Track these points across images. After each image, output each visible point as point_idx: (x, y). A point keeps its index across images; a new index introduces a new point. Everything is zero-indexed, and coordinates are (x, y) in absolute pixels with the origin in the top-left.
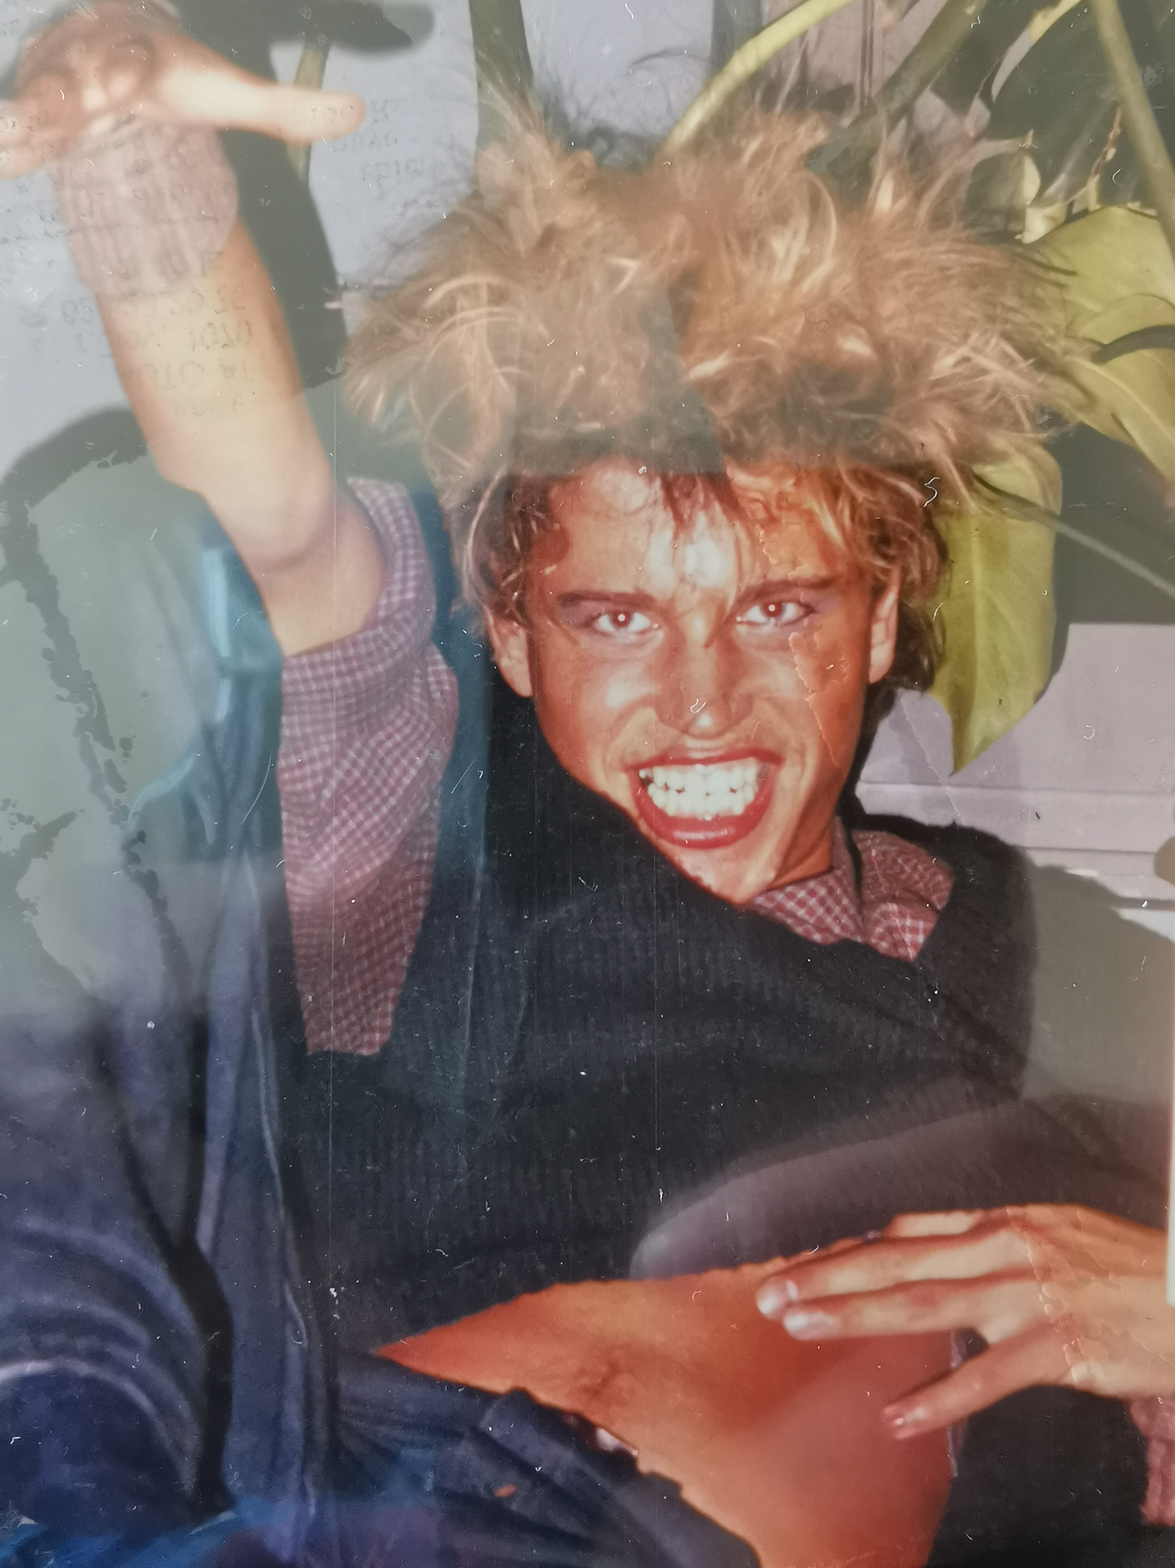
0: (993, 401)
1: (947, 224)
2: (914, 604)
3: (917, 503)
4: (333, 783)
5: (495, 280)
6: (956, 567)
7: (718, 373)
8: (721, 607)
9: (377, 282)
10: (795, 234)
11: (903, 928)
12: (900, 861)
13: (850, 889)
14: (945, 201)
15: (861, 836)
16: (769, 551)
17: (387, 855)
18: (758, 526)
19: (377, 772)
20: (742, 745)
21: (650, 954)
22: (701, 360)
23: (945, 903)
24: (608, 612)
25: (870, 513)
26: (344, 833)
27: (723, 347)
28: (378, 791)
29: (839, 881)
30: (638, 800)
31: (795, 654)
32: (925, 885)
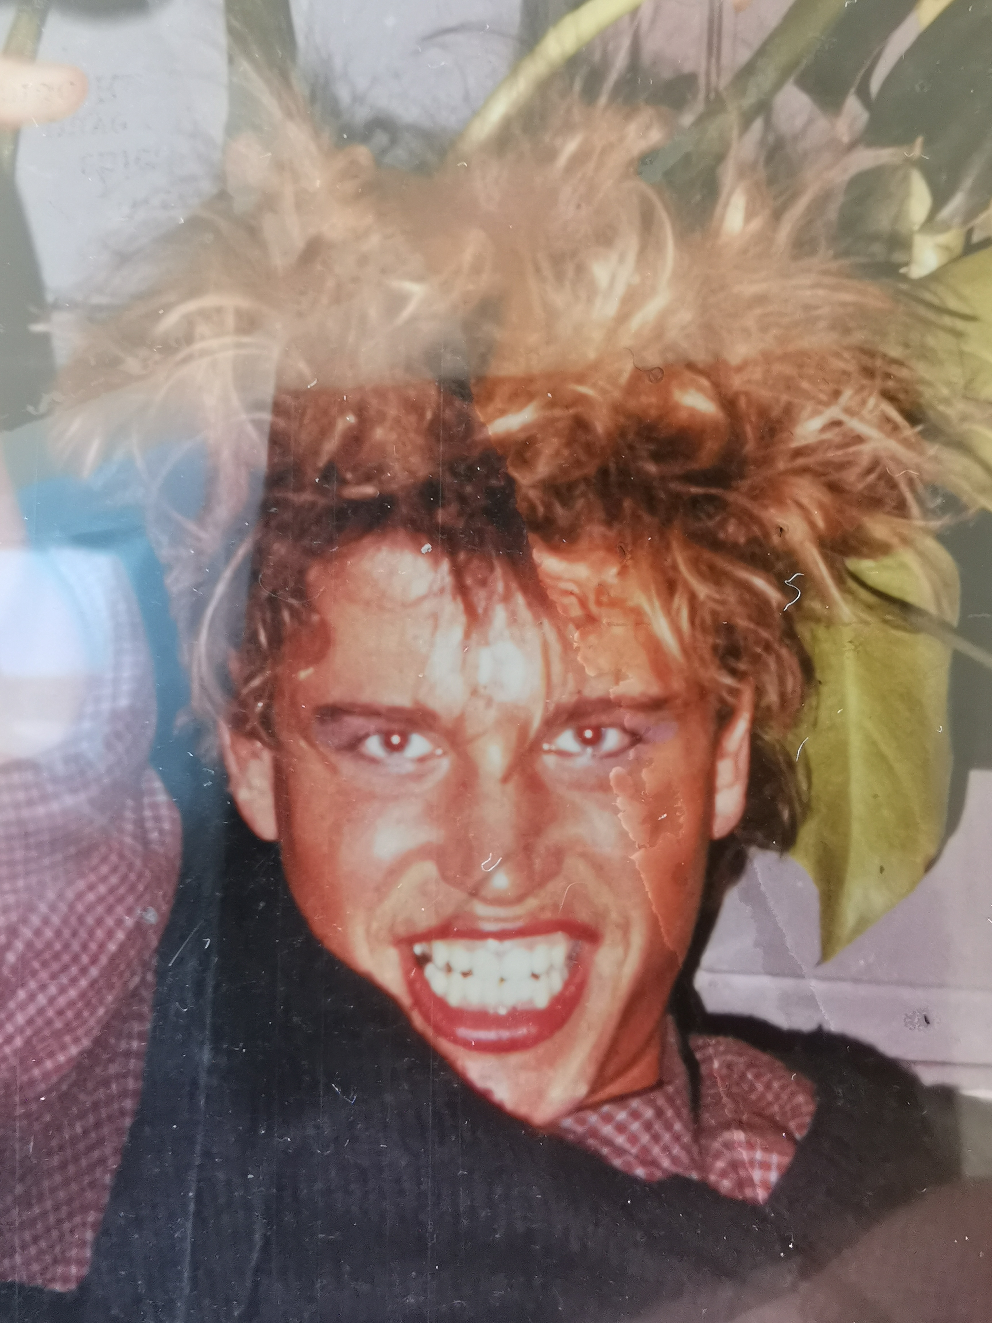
0: (872, 477)
1: (813, 252)
2: (770, 736)
3: (774, 604)
4: (19, 945)
5: (244, 303)
6: (825, 690)
7: (525, 428)
8: (523, 731)
9: (97, 300)
10: (622, 259)
11: (752, 1163)
12: (750, 1076)
13: (685, 1112)
14: (810, 222)
15: (700, 1042)
16: (585, 659)
17: (86, 1043)
18: (571, 627)
19: (74, 934)
20: (547, 915)
21: (422, 1187)
22: (503, 412)
23: (805, 1132)
24: (379, 732)
25: (714, 614)
26: (32, 1010)
27: (531, 396)
28: (76, 959)
29: (670, 1100)
30: (411, 984)
31: (618, 796)
32: (782, 1108)
